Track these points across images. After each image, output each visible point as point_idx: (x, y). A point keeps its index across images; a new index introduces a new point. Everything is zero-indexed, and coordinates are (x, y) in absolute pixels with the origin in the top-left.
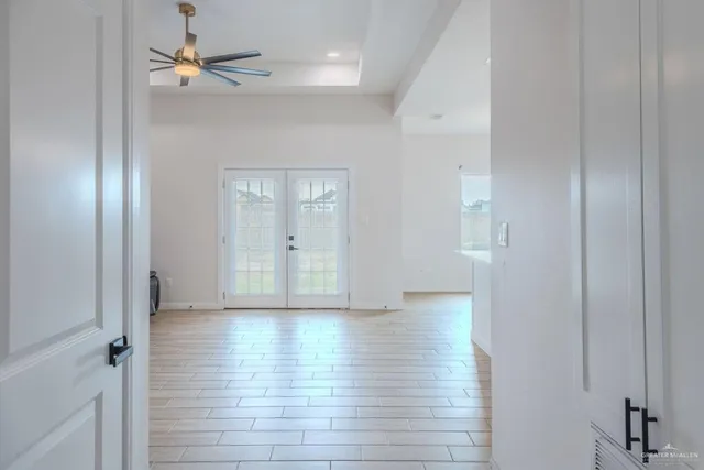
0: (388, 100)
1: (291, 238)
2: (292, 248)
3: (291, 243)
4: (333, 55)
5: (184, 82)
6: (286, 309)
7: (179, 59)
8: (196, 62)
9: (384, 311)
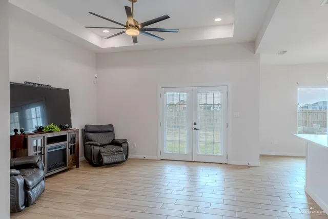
0: (252, 44)
1: (195, 124)
2: (195, 129)
3: (195, 126)
4: (218, 20)
5: (135, 40)
6: (192, 162)
7: (128, 26)
8: (136, 27)
9: (248, 167)
